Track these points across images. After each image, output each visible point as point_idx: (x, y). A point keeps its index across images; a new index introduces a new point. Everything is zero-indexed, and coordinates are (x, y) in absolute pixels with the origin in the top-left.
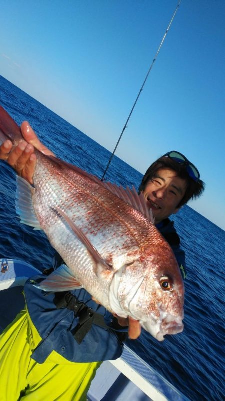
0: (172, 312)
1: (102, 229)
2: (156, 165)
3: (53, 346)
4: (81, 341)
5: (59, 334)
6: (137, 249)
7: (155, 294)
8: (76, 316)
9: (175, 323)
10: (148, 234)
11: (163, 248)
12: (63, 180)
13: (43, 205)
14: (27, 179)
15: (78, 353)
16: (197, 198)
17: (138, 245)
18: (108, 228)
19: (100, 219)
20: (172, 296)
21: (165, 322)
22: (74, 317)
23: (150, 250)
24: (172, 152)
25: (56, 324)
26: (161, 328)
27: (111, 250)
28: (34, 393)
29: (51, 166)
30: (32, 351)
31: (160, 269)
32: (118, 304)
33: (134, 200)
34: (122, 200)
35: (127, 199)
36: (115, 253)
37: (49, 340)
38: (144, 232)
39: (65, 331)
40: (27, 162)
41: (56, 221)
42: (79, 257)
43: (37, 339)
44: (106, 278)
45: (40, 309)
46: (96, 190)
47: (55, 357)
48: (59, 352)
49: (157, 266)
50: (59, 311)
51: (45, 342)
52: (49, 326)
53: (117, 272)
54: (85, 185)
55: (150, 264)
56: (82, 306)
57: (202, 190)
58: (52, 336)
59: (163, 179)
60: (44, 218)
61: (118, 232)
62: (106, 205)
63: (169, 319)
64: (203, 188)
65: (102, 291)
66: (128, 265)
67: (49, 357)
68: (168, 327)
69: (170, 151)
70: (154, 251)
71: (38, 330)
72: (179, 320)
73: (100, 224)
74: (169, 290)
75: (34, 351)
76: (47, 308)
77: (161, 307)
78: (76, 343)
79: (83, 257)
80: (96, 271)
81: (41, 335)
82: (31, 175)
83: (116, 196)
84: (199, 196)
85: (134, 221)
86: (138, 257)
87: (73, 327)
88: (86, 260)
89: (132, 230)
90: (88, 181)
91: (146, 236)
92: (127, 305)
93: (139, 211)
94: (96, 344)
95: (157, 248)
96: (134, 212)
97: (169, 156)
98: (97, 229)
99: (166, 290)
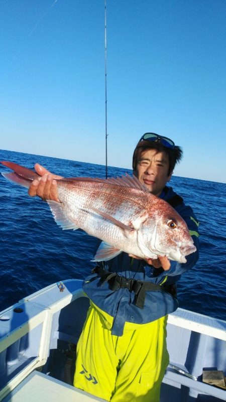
0: (184, 240)
1: (117, 209)
2: (137, 151)
3: (123, 319)
4: (142, 307)
5: (124, 309)
6: (145, 211)
7: (168, 233)
8: (130, 291)
9: (188, 247)
10: (147, 199)
11: (161, 203)
12: (78, 190)
13: (73, 211)
14: (55, 200)
15: (145, 317)
16: (180, 161)
17: (144, 208)
18: (120, 207)
19: (113, 203)
20: (179, 231)
21: (182, 248)
22: (129, 293)
23: (153, 208)
24: (144, 135)
25: (119, 303)
26: (181, 253)
27: (128, 219)
28: (126, 362)
29: (66, 185)
30: (110, 330)
31: (165, 216)
32: (148, 250)
33: (130, 182)
34: (122, 186)
35: (125, 184)
36: (132, 219)
37: (118, 316)
38: (145, 199)
39: (128, 305)
40: (51, 188)
41: (86, 217)
42: (111, 232)
43: (110, 319)
44: (133, 236)
45: (102, 297)
46: (102, 187)
47: (129, 326)
48: (130, 321)
49: (162, 216)
50: (116, 292)
51: (117, 319)
52: (114, 306)
53: (138, 230)
54: (94, 187)
55: (157, 217)
56: (131, 281)
57: (181, 153)
58: (120, 312)
59: (147, 159)
60: (77, 220)
61: (128, 206)
62: (113, 193)
63: (184, 245)
64: (181, 151)
65: (134, 246)
66: (143, 223)
67: (125, 328)
68: (185, 250)
69: (143, 135)
70: (156, 208)
71: (107, 313)
72: (191, 243)
73: (115, 206)
74: (175, 227)
75: (112, 330)
76: (106, 295)
77: (175, 240)
78: (140, 310)
79: (113, 231)
80: (125, 235)
81: (111, 314)
82: (56, 196)
83: (116, 185)
84: (180, 159)
85: (136, 195)
86: (147, 216)
87: (132, 300)
88: (116, 231)
89: (136, 201)
90: (94, 183)
91: (147, 201)
92: (153, 248)
93: (136, 188)
94: (155, 304)
95: (157, 205)
96: (133, 190)
97: (144, 139)
98: (114, 210)
99: (174, 228)
